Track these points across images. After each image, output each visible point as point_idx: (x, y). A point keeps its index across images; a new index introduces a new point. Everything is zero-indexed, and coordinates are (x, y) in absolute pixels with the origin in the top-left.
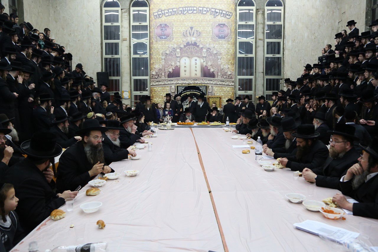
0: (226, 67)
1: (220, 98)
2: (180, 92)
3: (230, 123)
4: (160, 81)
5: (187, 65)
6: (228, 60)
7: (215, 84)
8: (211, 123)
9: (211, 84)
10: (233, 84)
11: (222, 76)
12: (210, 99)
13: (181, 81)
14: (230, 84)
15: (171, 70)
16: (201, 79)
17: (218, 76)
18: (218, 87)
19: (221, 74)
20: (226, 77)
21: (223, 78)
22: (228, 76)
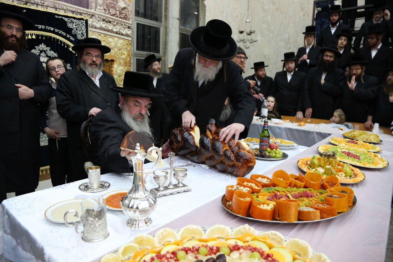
10: (129, 33)
14: (124, 32)
16: (52, 4)
17: (96, 7)
18: (96, 33)
19: (104, 1)
20: (115, 13)
21: (108, 14)
22: (120, 10)
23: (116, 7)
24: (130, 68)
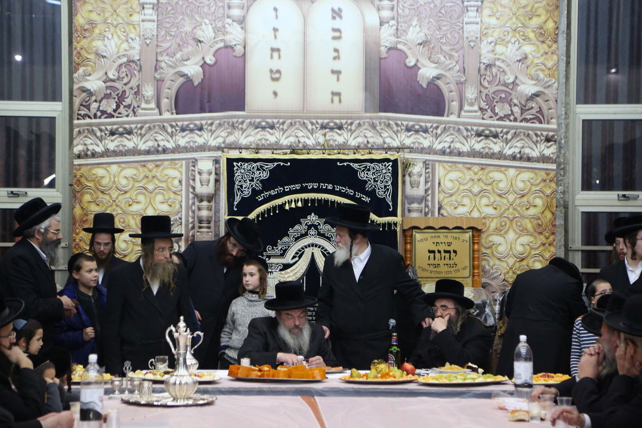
0: (510, 52)
1: (476, 231)
2: (247, 193)
3: (536, 371)
4: (130, 132)
5: (289, 40)
6: (521, 11)
7: (443, 152)
8: (422, 371)
9: (422, 151)
10: (550, 150)
11: (483, 105)
12: (418, 236)
13: (253, 132)
14: (535, 154)
15: (193, 69)
16: (368, 122)
17: (461, 108)
18: (460, 166)
19: (481, 92)
20: (510, 113)
21: (491, 117)
22: (523, 103)
23: (513, 97)
24: (552, 238)
